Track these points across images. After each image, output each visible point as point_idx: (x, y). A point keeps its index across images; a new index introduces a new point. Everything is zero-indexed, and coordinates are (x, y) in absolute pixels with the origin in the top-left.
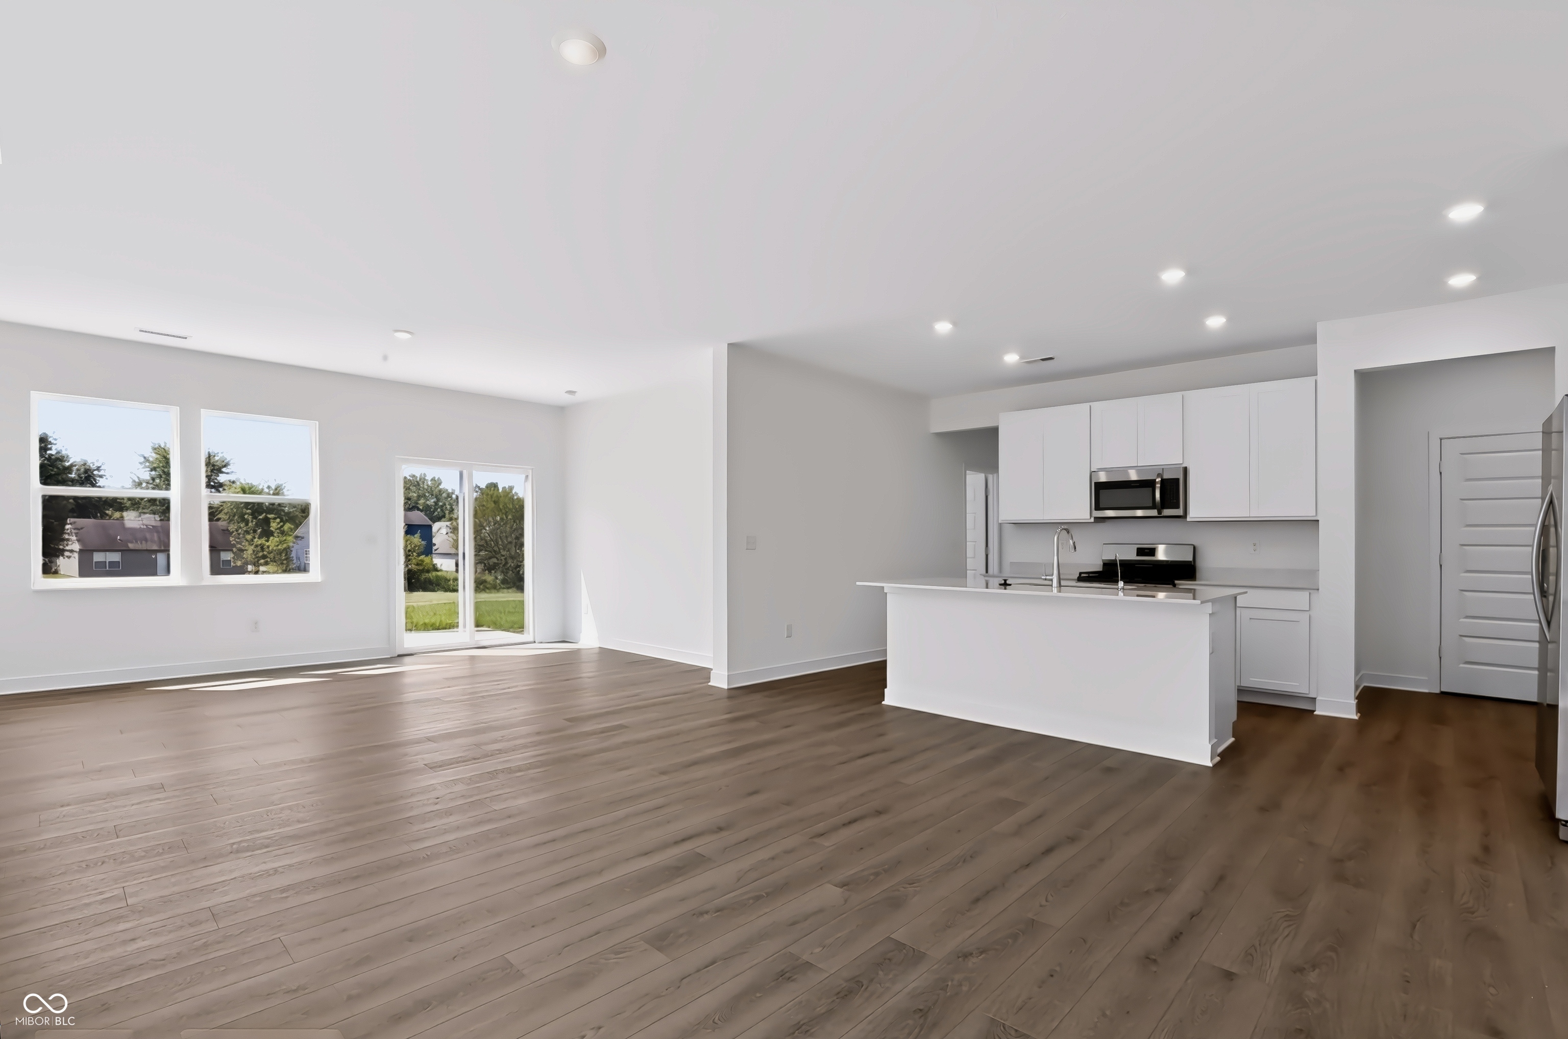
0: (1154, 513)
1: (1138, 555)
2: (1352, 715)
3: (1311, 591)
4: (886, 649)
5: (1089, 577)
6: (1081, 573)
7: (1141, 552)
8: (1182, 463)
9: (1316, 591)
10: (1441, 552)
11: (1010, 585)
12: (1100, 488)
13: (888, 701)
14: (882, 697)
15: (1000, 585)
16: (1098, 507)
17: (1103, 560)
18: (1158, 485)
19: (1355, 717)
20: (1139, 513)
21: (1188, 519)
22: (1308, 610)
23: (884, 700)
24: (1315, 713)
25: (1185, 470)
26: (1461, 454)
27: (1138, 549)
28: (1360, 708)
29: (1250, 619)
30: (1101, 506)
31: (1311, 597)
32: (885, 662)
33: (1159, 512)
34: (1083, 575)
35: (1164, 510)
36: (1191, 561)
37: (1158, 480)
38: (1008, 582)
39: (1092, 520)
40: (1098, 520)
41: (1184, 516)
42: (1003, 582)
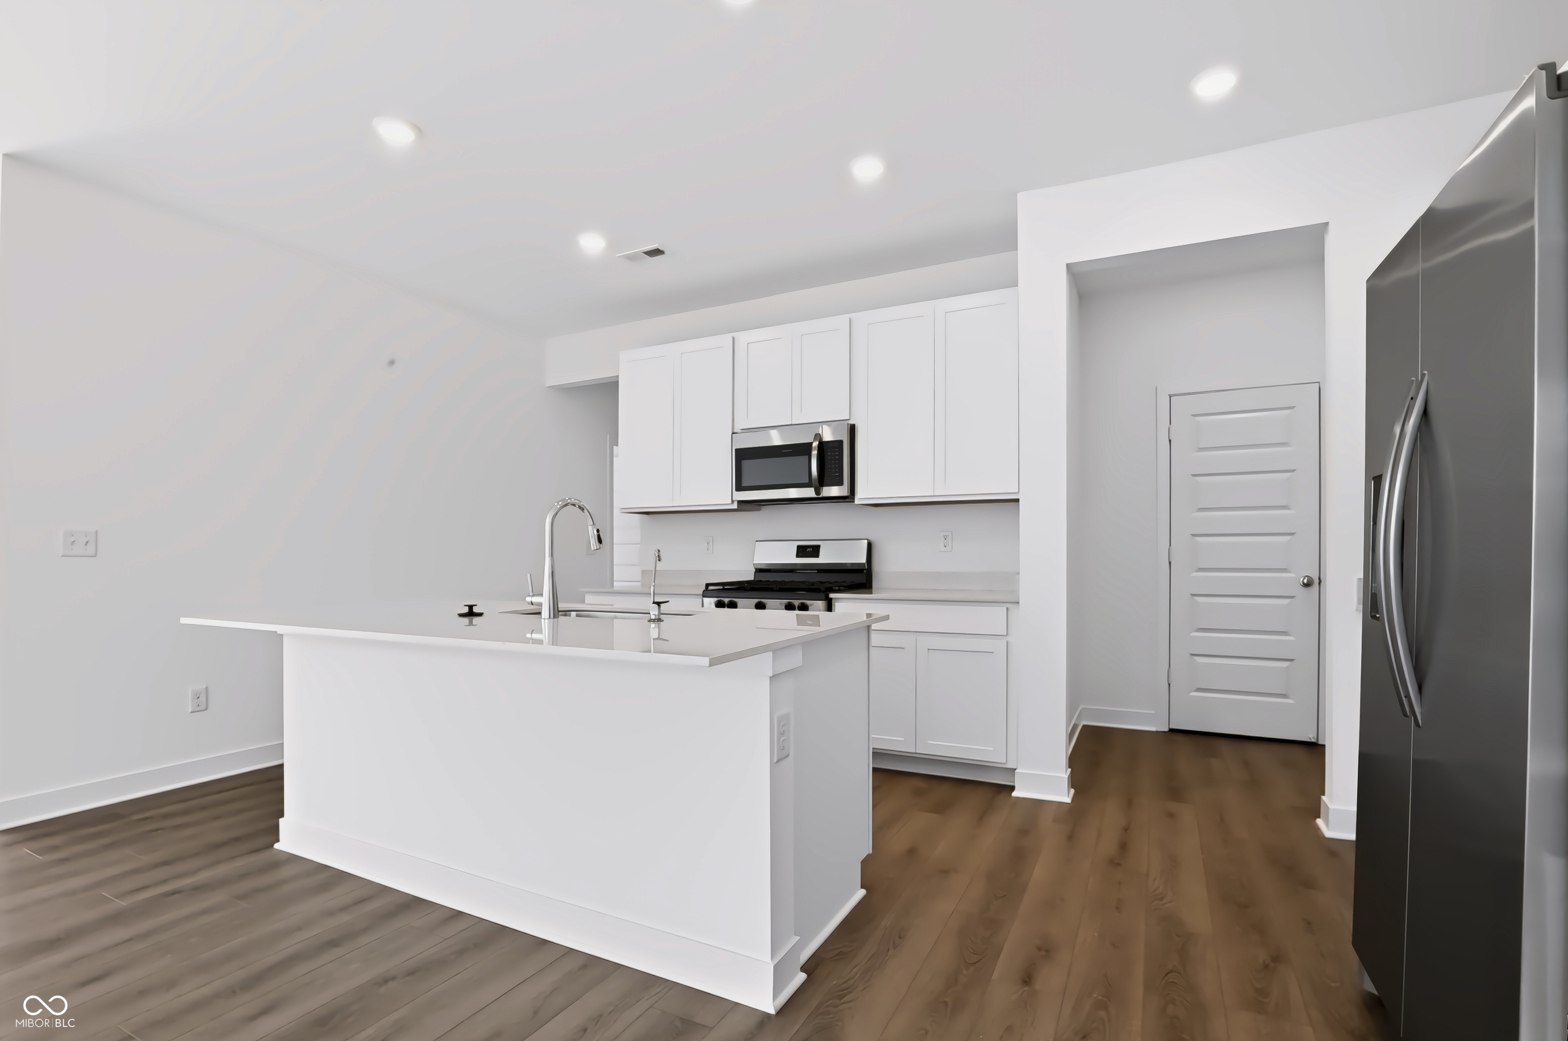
0: (810, 492)
1: (798, 556)
2: (1065, 796)
3: (1009, 606)
4: (283, 743)
5: (724, 589)
6: (707, 585)
7: (802, 551)
8: (848, 418)
9: (1016, 604)
10: (1170, 546)
11: (480, 615)
12: (742, 456)
13: (287, 843)
14: (274, 833)
15: (461, 615)
16: (740, 487)
17: (754, 564)
18: (815, 453)
19: (1068, 800)
20: (793, 493)
21: (857, 502)
22: (1005, 634)
23: (278, 841)
24: (1015, 794)
25: (852, 429)
26: (1194, 415)
27: (799, 547)
28: (1074, 782)
29: (928, 649)
30: (745, 484)
31: (1009, 614)
32: (282, 766)
33: (818, 492)
34: (711, 588)
35: (824, 488)
36: (864, 564)
37: (815, 444)
38: (475, 610)
39: (735, 506)
40: (744, 505)
41: (849, 498)
42: (466, 610)
